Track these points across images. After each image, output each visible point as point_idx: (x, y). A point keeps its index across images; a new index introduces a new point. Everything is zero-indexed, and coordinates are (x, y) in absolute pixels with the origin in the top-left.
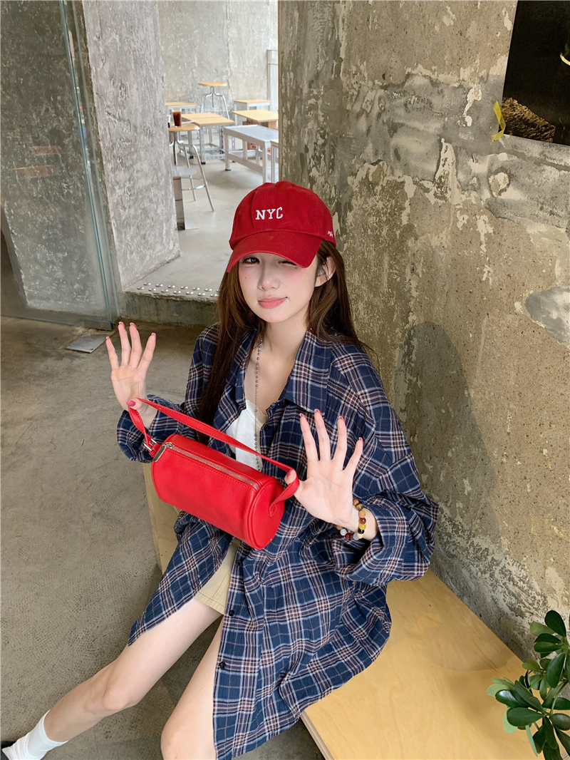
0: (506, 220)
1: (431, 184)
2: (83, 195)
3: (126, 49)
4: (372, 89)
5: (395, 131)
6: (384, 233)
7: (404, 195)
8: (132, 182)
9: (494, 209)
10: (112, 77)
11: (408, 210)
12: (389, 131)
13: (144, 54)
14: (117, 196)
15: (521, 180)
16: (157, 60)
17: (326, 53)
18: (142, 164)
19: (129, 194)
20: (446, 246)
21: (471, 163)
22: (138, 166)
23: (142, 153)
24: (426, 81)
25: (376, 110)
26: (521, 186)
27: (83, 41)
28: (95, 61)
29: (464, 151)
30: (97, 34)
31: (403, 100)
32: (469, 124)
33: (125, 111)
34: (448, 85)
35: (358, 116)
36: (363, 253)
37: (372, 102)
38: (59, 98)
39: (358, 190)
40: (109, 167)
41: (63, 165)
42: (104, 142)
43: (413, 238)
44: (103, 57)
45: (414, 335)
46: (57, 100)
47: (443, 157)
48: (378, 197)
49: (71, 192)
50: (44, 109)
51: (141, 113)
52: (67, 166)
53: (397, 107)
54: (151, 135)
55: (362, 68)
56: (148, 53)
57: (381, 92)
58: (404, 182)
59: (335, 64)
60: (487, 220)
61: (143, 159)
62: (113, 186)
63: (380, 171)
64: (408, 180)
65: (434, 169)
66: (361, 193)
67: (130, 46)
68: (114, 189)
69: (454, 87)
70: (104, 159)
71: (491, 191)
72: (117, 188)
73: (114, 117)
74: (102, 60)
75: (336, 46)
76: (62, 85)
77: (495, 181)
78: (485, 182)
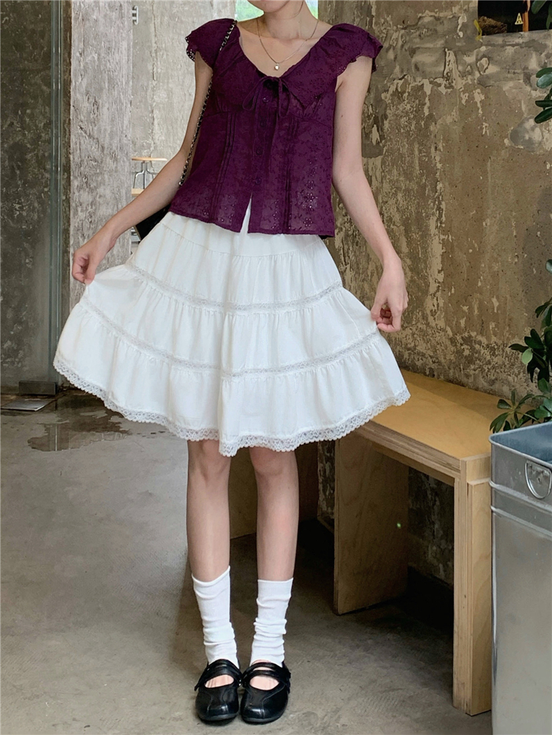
0: (490, 87)
1: (442, 79)
2: (38, 216)
3: (102, 68)
4: (396, 31)
5: (414, 53)
6: (413, 127)
7: (425, 93)
8: (94, 207)
9: (483, 83)
10: (87, 93)
11: (428, 104)
12: (410, 54)
13: (117, 76)
14: (78, 220)
15: (495, 59)
16: (127, 83)
17: (361, 13)
18: (105, 189)
19: (90, 220)
20: (457, 120)
21: (465, 58)
22: (101, 190)
23: (106, 176)
24: (432, 18)
25: (400, 43)
26: (497, 63)
27: (66, 55)
28: (75, 76)
29: (460, 52)
30: (80, 50)
31: (418, 33)
32: (461, 36)
33: (95, 128)
34: (446, 17)
35: (388, 50)
36: (399, 149)
37: (397, 40)
38: (28, 111)
39: (390, 101)
40: (75, 183)
41: (19, 182)
42: (74, 155)
43: (433, 123)
44: (83, 73)
45: (442, 200)
46: (25, 113)
47: (447, 60)
48: (406, 102)
49: (24, 214)
50: (9, 122)
51: (109, 134)
52: (24, 184)
53: (415, 38)
54: (115, 159)
55: (388, 19)
56: (121, 75)
57: (403, 31)
58: (423, 84)
59: (368, 19)
60: (480, 91)
61: (106, 184)
62: (77, 206)
63: (406, 83)
64: (426, 82)
65: (443, 69)
66: (393, 103)
67: (105, 65)
68: (77, 211)
69: (450, 19)
70: (72, 174)
71: (480, 72)
72: (79, 209)
73: (86, 133)
74: (81, 75)
75: (368, 8)
76: (35, 98)
77: (481, 64)
78: (475, 66)
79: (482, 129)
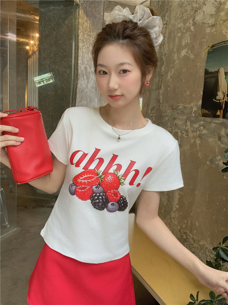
0: (203, 139)
1: (184, 131)
4: (169, 110)
7: (178, 135)
9: (200, 136)
11: (180, 140)
12: (173, 120)
15: (207, 127)
17: (156, 102)
20: (189, 149)
21: (194, 125)
24: (183, 107)
25: (170, 115)
29: (192, 122)
31: (177, 112)
32: (194, 116)
35: (165, 116)
47: (187, 124)
53: (175, 114)
55: (166, 105)
58: (178, 132)
59: (159, 104)
60: (199, 140)
63: (172, 129)
65: (185, 127)
69: (190, 108)
75: (159, 100)
77: (200, 129)
78: (198, 129)
79: (198, 155)
